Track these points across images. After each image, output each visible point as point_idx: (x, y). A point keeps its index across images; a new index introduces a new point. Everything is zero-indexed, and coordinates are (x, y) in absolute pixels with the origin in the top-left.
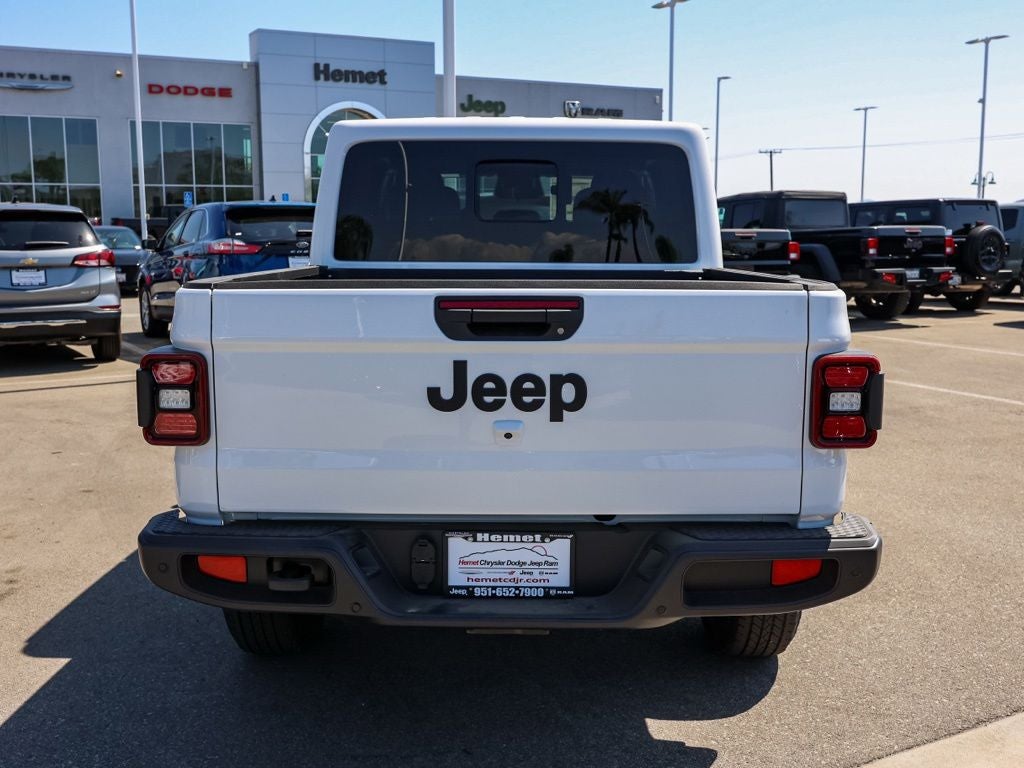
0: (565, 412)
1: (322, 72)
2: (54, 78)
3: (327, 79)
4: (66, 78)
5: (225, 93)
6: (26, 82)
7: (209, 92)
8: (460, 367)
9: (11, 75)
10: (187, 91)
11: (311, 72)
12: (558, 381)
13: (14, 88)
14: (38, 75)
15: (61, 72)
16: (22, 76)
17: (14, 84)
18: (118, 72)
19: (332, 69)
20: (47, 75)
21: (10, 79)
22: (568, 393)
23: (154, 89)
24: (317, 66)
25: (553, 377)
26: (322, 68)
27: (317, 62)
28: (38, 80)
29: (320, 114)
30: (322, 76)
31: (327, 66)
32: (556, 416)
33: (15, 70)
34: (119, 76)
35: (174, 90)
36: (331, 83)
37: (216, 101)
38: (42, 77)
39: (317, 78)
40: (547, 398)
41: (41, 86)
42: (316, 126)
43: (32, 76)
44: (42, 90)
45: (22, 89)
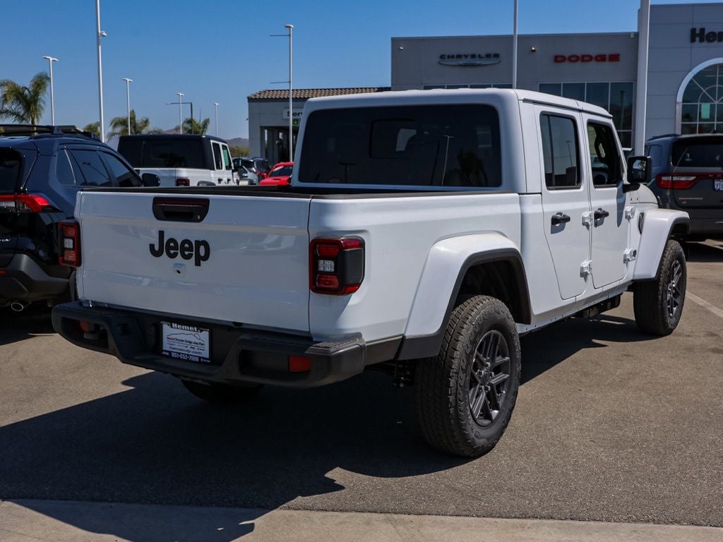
0: (201, 261)
1: (699, 35)
2: (488, 56)
3: (701, 40)
4: (496, 56)
5: (614, 58)
6: (469, 61)
7: (601, 58)
8: (161, 234)
9: (459, 56)
10: (585, 58)
11: (688, 35)
12: (199, 243)
13: (460, 65)
14: (477, 55)
15: (492, 52)
16: (466, 56)
17: (461, 63)
18: (533, 49)
19: (706, 32)
20: (483, 54)
21: (459, 59)
22: (202, 250)
23: (559, 59)
24: (693, 30)
25: (196, 241)
26: (698, 32)
27: (694, 27)
28: (477, 59)
29: (694, 70)
30: (697, 39)
31: (702, 30)
32: (198, 264)
33: (462, 53)
34: (533, 51)
35: (574, 59)
36: (705, 43)
37: (607, 65)
38: (480, 56)
39: (693, 40)
40: (194, 253)
41: (478, 62)
42: (689, 79)
43: (473, 56)
44: (479, 65)
45: (466, 65)
